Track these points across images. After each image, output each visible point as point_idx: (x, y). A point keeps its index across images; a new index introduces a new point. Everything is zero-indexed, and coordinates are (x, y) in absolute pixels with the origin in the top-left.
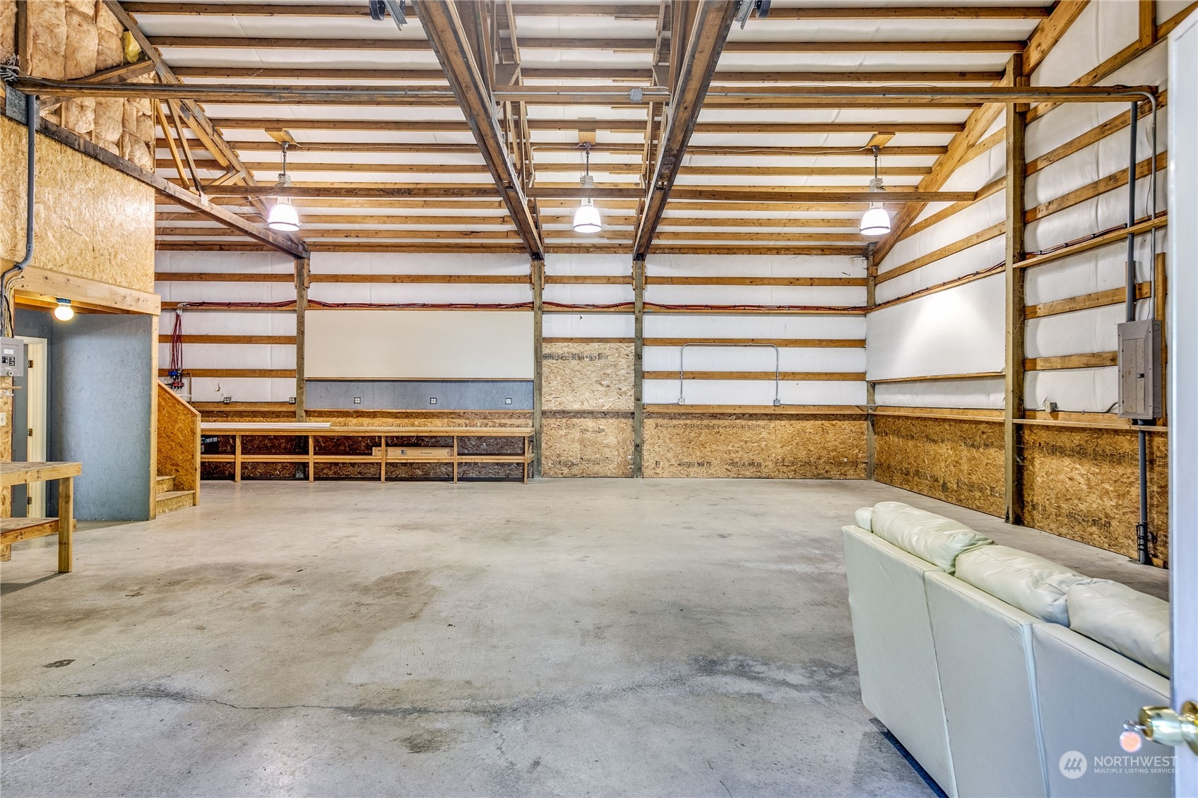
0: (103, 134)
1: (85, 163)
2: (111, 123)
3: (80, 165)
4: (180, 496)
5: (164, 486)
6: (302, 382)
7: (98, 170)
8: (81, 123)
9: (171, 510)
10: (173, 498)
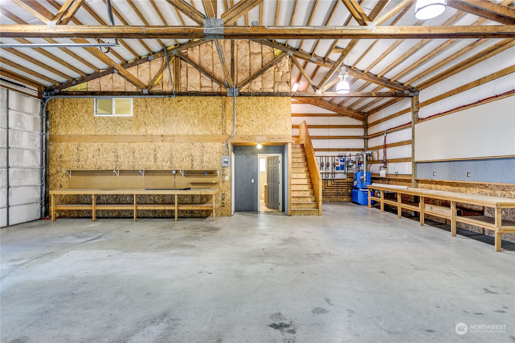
0: (266, 87)
1: (258, 99)
2: (268, 82)
3: (256, 100)
4: (311, 210)
5: (311, 206)
6: (416, 164)
7: (263, 99)
8: (255, 87)
9: (305, 215)
10: (306, 211)
